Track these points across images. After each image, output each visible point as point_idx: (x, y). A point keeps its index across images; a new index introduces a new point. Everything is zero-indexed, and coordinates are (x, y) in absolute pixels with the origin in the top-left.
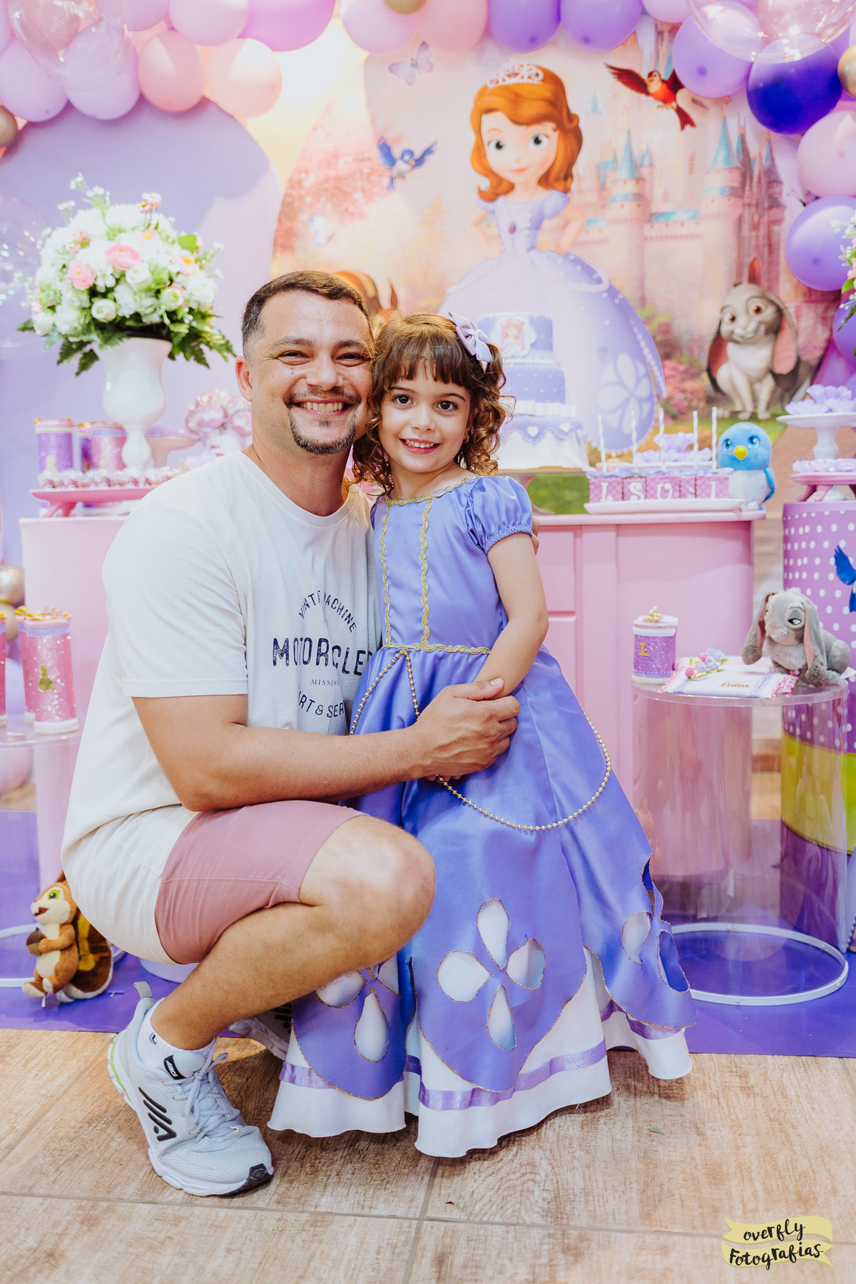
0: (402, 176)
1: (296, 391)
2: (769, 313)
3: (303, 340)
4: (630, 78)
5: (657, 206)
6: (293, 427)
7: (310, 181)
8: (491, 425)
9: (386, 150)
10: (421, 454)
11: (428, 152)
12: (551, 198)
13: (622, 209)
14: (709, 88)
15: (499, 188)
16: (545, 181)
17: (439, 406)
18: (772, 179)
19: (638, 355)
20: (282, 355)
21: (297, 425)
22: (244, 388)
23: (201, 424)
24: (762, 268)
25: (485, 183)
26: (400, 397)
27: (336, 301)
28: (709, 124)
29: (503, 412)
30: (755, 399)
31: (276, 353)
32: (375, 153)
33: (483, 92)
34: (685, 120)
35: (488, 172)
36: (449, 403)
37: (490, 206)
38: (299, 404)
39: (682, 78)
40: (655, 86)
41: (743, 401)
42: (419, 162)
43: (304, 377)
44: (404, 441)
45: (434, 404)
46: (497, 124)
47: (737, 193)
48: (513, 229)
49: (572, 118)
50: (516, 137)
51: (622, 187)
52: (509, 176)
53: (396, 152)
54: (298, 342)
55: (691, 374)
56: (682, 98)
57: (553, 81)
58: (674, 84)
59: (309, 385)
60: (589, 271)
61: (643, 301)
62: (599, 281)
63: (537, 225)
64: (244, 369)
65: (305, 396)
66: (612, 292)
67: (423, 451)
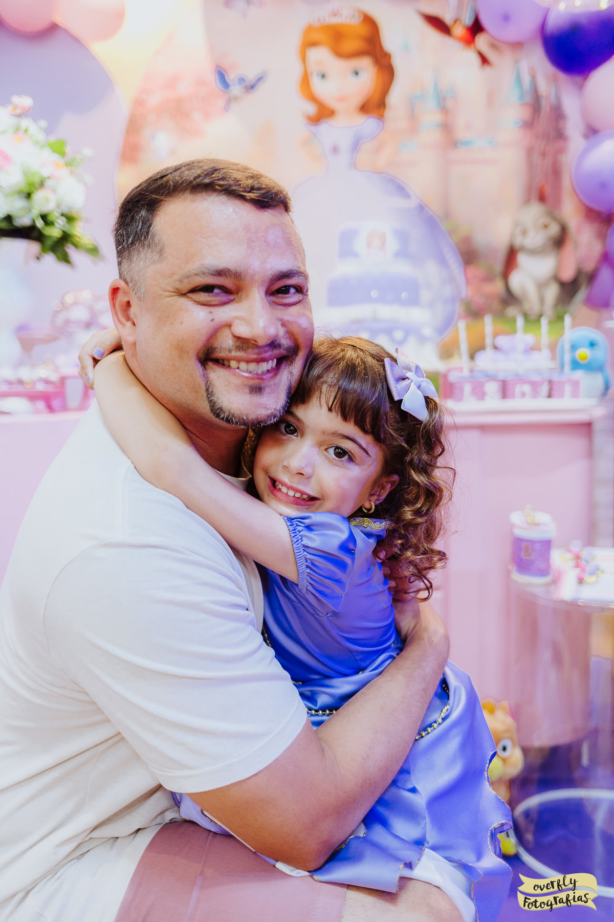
0: (236, 99)
1: (216, 344)
2: (554, 229)
3: (229, 270)
4: (437, 23)
5: (461, 133)
6: (209, 393)
7: (154, 100)
9: (222, 76)
11: (260, 79)
12: (368, 124)
13: (430, 134)
15: (323, 113)
16: (365, 108)
18: (558, 114)
19: (442, 261)
20: (194, 290)
21: (215, 390)
22: (121, 322)
23: (68, 322)
24: (548, 190)
25: (311, 109)
27: (270, 211)
28: (504, 63)
30: (542, 300)
31: (187, 286)
32: (212, 78)
33: (309, 29)
34: (484, 60)
35: (312, 98)
37: (313, 128)
38: (221, 363)
40: (459, 31)
41: (532, 302)
42: (252, 87)
43: (229, 326)
46: (321, 56)
47: (529, 125)
48: (335, 150)
49: (387, 56)
50: (337, 68)
51: (430, 117)
52: (331, 103)
53: (231, 77)
54: (220, 273)
55: (488, 279)
56: (482, 41)
57: (369, 21)
58: (476, 28)
59: (235, 336)
60: (401, 190)
61: (447, 215)
62: (407, 196)
63: (356, 146)
64: (121, 298)
65: (230, 351)
66: (421, 208)
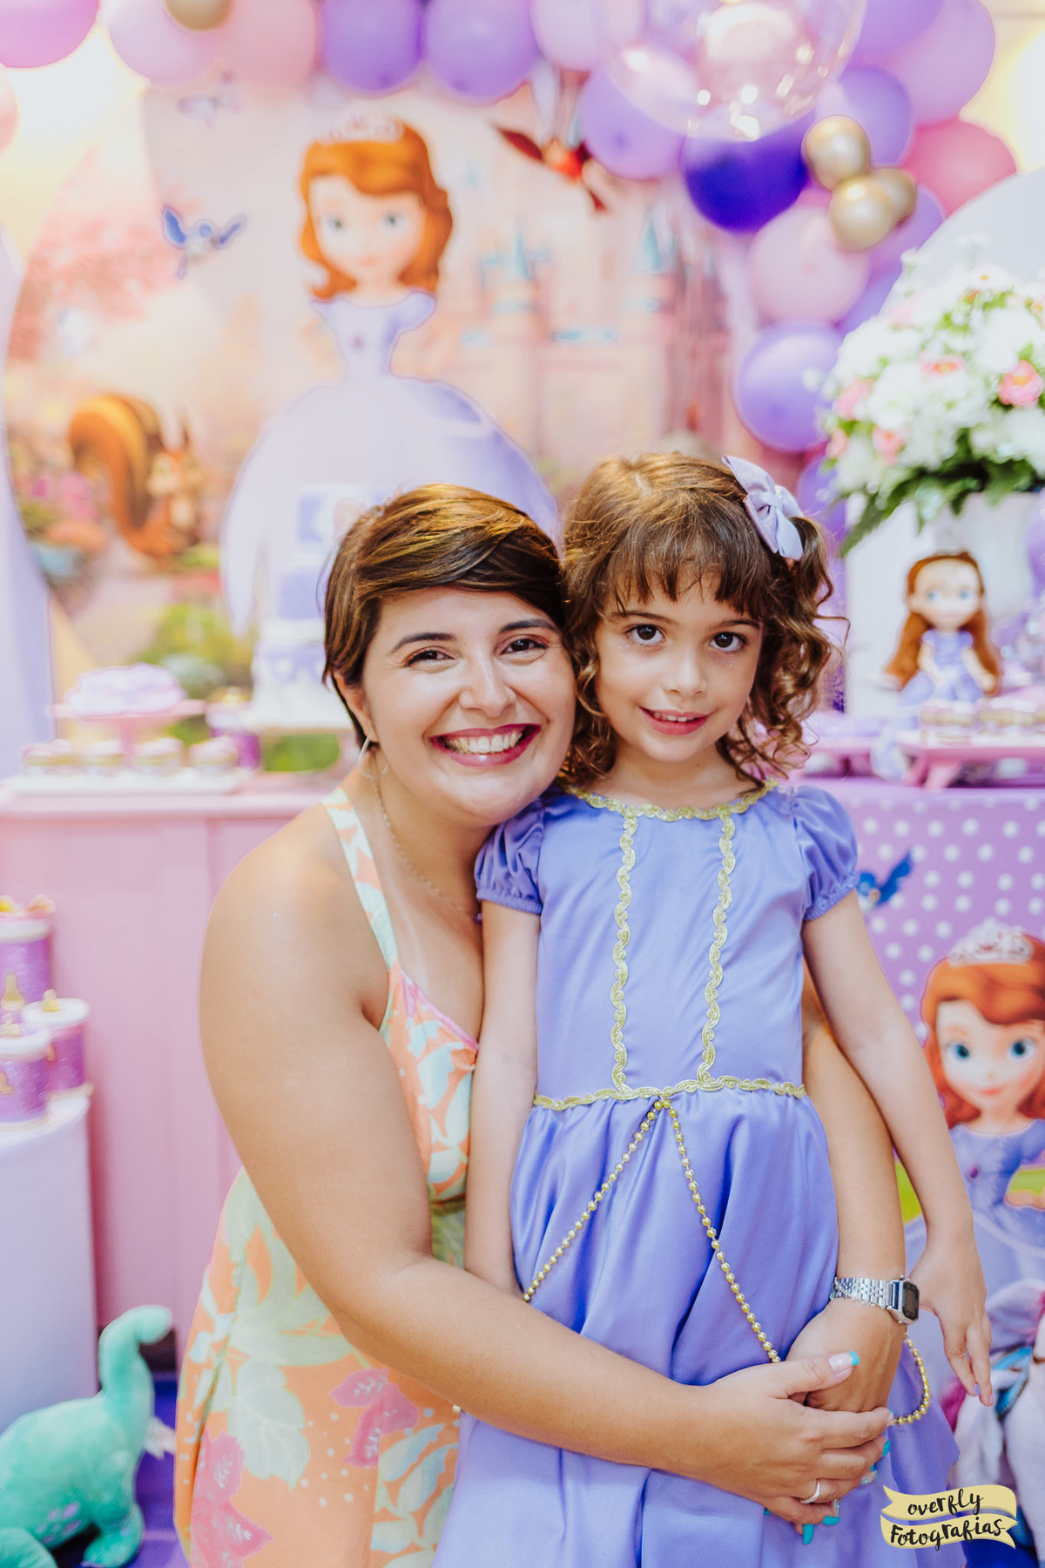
0: (196, 259)
4: (522, 142)
5: (561, 320)
7: (62, 259)
8: (805, 668)
9: (173, 221)
10: (681, 733)
11: (235, 228)
12: (411, 302)
13: (511, 320)
14: (632, 164)
15: (338, 284)
16: (406, 277)
17: (714, 643)
18: (714, 293)
24: (702, 413)
25: (319, 277)
26: (640, 628)
28: (630, 211)
29: (827, 645)
32: (157, 225)
33: (315, 149)
34: (598, 204)
35: (320, 259)
36: (730, 636)
37: (322, 308)
39: (594, 146)
40: (558, 155)
42: (221, 241)
44: (650, 713)
45: (704, 641)
46: (334, 192)
47: (668, 308)
48: (358, 343)
49: (441, 194)
50: (361, 212)
51: (511, 293)
52: (351, 267)
53: (189, 223)
56: (593, 174)
57: (413, 138)
58: (582, 155)
60: (465, 409)
61: (540, 451)
62: (475, 418)
63: (391, 337)
66: (498, 438)
67: (683, 727)
